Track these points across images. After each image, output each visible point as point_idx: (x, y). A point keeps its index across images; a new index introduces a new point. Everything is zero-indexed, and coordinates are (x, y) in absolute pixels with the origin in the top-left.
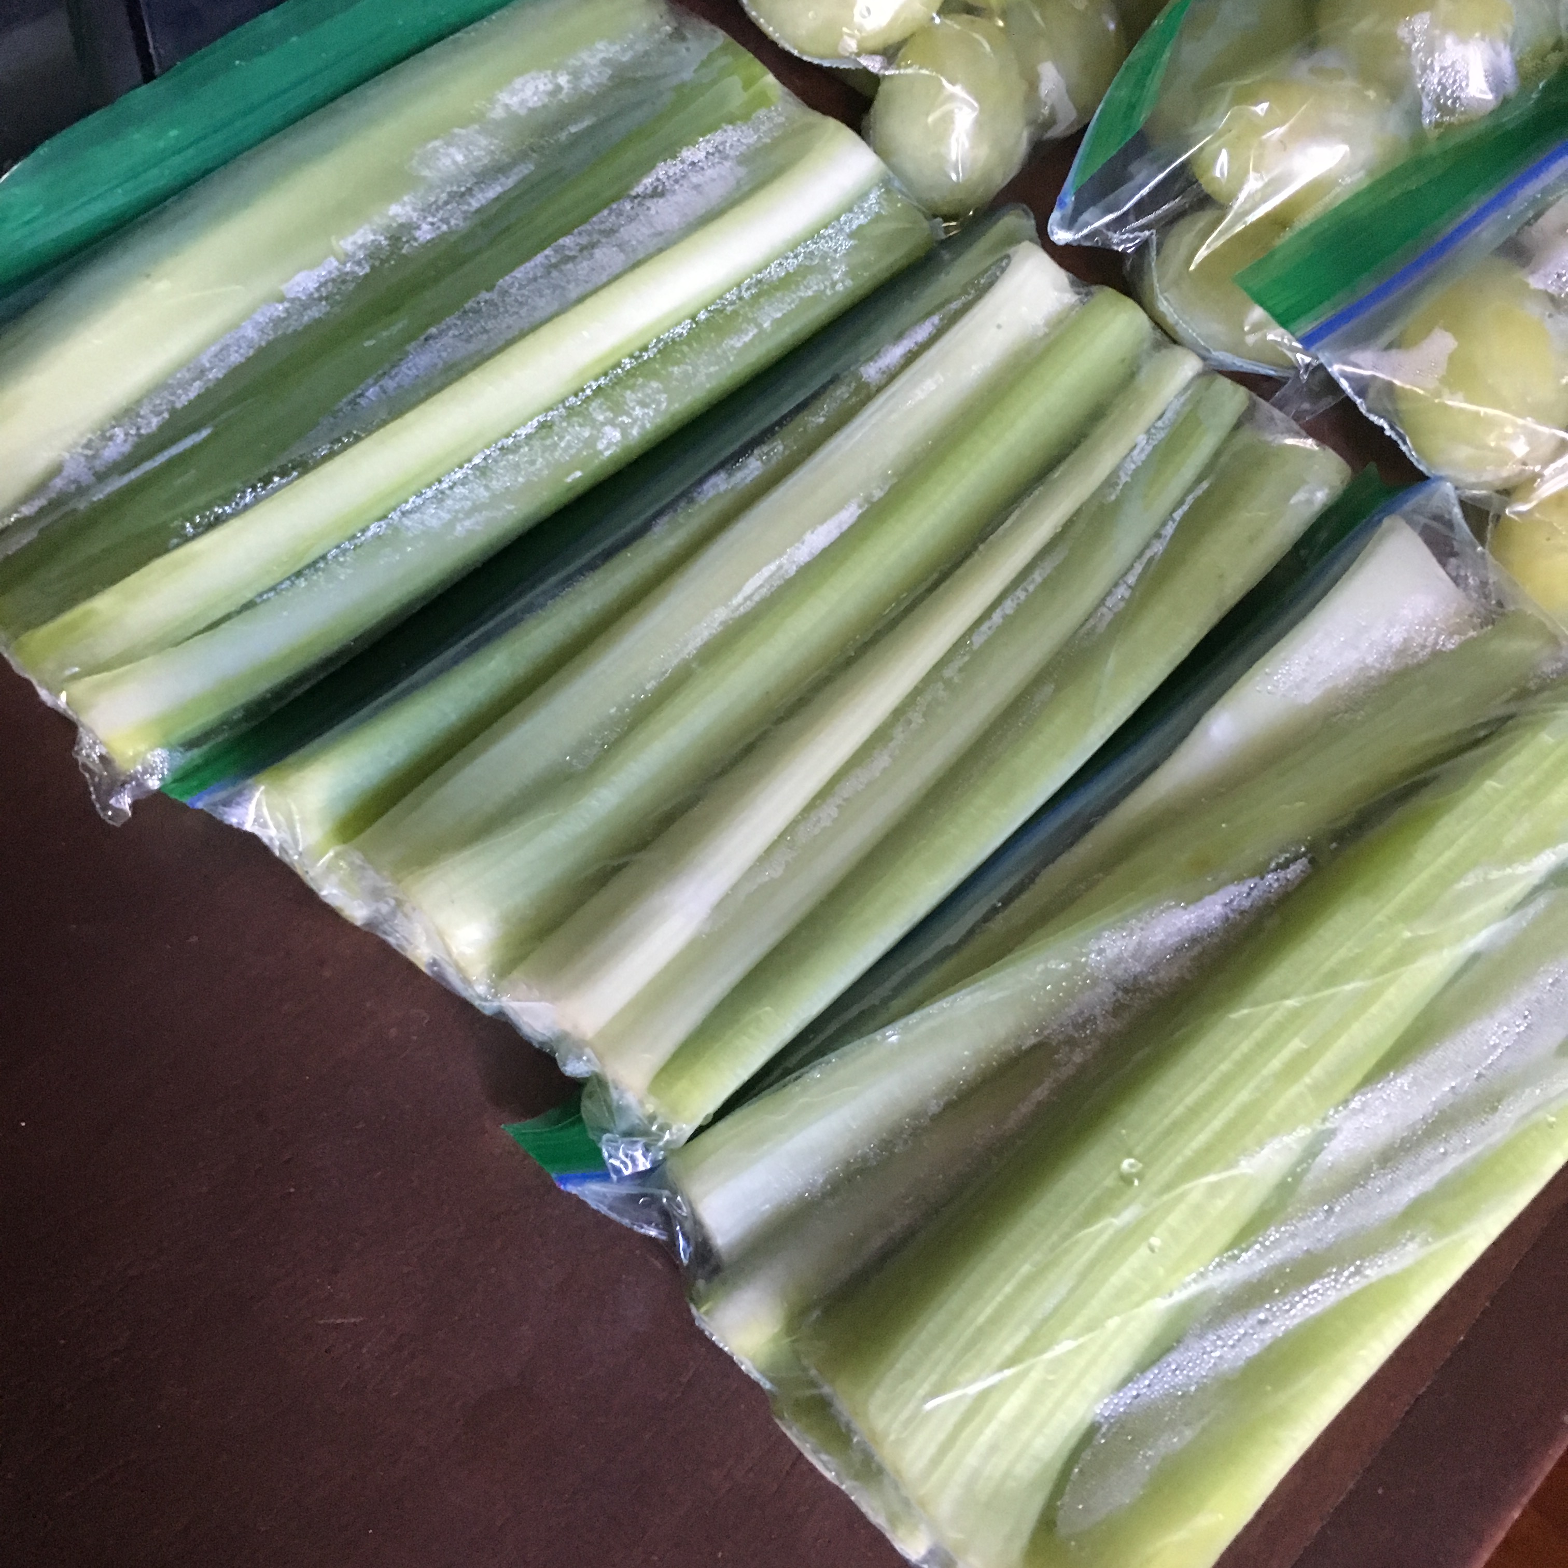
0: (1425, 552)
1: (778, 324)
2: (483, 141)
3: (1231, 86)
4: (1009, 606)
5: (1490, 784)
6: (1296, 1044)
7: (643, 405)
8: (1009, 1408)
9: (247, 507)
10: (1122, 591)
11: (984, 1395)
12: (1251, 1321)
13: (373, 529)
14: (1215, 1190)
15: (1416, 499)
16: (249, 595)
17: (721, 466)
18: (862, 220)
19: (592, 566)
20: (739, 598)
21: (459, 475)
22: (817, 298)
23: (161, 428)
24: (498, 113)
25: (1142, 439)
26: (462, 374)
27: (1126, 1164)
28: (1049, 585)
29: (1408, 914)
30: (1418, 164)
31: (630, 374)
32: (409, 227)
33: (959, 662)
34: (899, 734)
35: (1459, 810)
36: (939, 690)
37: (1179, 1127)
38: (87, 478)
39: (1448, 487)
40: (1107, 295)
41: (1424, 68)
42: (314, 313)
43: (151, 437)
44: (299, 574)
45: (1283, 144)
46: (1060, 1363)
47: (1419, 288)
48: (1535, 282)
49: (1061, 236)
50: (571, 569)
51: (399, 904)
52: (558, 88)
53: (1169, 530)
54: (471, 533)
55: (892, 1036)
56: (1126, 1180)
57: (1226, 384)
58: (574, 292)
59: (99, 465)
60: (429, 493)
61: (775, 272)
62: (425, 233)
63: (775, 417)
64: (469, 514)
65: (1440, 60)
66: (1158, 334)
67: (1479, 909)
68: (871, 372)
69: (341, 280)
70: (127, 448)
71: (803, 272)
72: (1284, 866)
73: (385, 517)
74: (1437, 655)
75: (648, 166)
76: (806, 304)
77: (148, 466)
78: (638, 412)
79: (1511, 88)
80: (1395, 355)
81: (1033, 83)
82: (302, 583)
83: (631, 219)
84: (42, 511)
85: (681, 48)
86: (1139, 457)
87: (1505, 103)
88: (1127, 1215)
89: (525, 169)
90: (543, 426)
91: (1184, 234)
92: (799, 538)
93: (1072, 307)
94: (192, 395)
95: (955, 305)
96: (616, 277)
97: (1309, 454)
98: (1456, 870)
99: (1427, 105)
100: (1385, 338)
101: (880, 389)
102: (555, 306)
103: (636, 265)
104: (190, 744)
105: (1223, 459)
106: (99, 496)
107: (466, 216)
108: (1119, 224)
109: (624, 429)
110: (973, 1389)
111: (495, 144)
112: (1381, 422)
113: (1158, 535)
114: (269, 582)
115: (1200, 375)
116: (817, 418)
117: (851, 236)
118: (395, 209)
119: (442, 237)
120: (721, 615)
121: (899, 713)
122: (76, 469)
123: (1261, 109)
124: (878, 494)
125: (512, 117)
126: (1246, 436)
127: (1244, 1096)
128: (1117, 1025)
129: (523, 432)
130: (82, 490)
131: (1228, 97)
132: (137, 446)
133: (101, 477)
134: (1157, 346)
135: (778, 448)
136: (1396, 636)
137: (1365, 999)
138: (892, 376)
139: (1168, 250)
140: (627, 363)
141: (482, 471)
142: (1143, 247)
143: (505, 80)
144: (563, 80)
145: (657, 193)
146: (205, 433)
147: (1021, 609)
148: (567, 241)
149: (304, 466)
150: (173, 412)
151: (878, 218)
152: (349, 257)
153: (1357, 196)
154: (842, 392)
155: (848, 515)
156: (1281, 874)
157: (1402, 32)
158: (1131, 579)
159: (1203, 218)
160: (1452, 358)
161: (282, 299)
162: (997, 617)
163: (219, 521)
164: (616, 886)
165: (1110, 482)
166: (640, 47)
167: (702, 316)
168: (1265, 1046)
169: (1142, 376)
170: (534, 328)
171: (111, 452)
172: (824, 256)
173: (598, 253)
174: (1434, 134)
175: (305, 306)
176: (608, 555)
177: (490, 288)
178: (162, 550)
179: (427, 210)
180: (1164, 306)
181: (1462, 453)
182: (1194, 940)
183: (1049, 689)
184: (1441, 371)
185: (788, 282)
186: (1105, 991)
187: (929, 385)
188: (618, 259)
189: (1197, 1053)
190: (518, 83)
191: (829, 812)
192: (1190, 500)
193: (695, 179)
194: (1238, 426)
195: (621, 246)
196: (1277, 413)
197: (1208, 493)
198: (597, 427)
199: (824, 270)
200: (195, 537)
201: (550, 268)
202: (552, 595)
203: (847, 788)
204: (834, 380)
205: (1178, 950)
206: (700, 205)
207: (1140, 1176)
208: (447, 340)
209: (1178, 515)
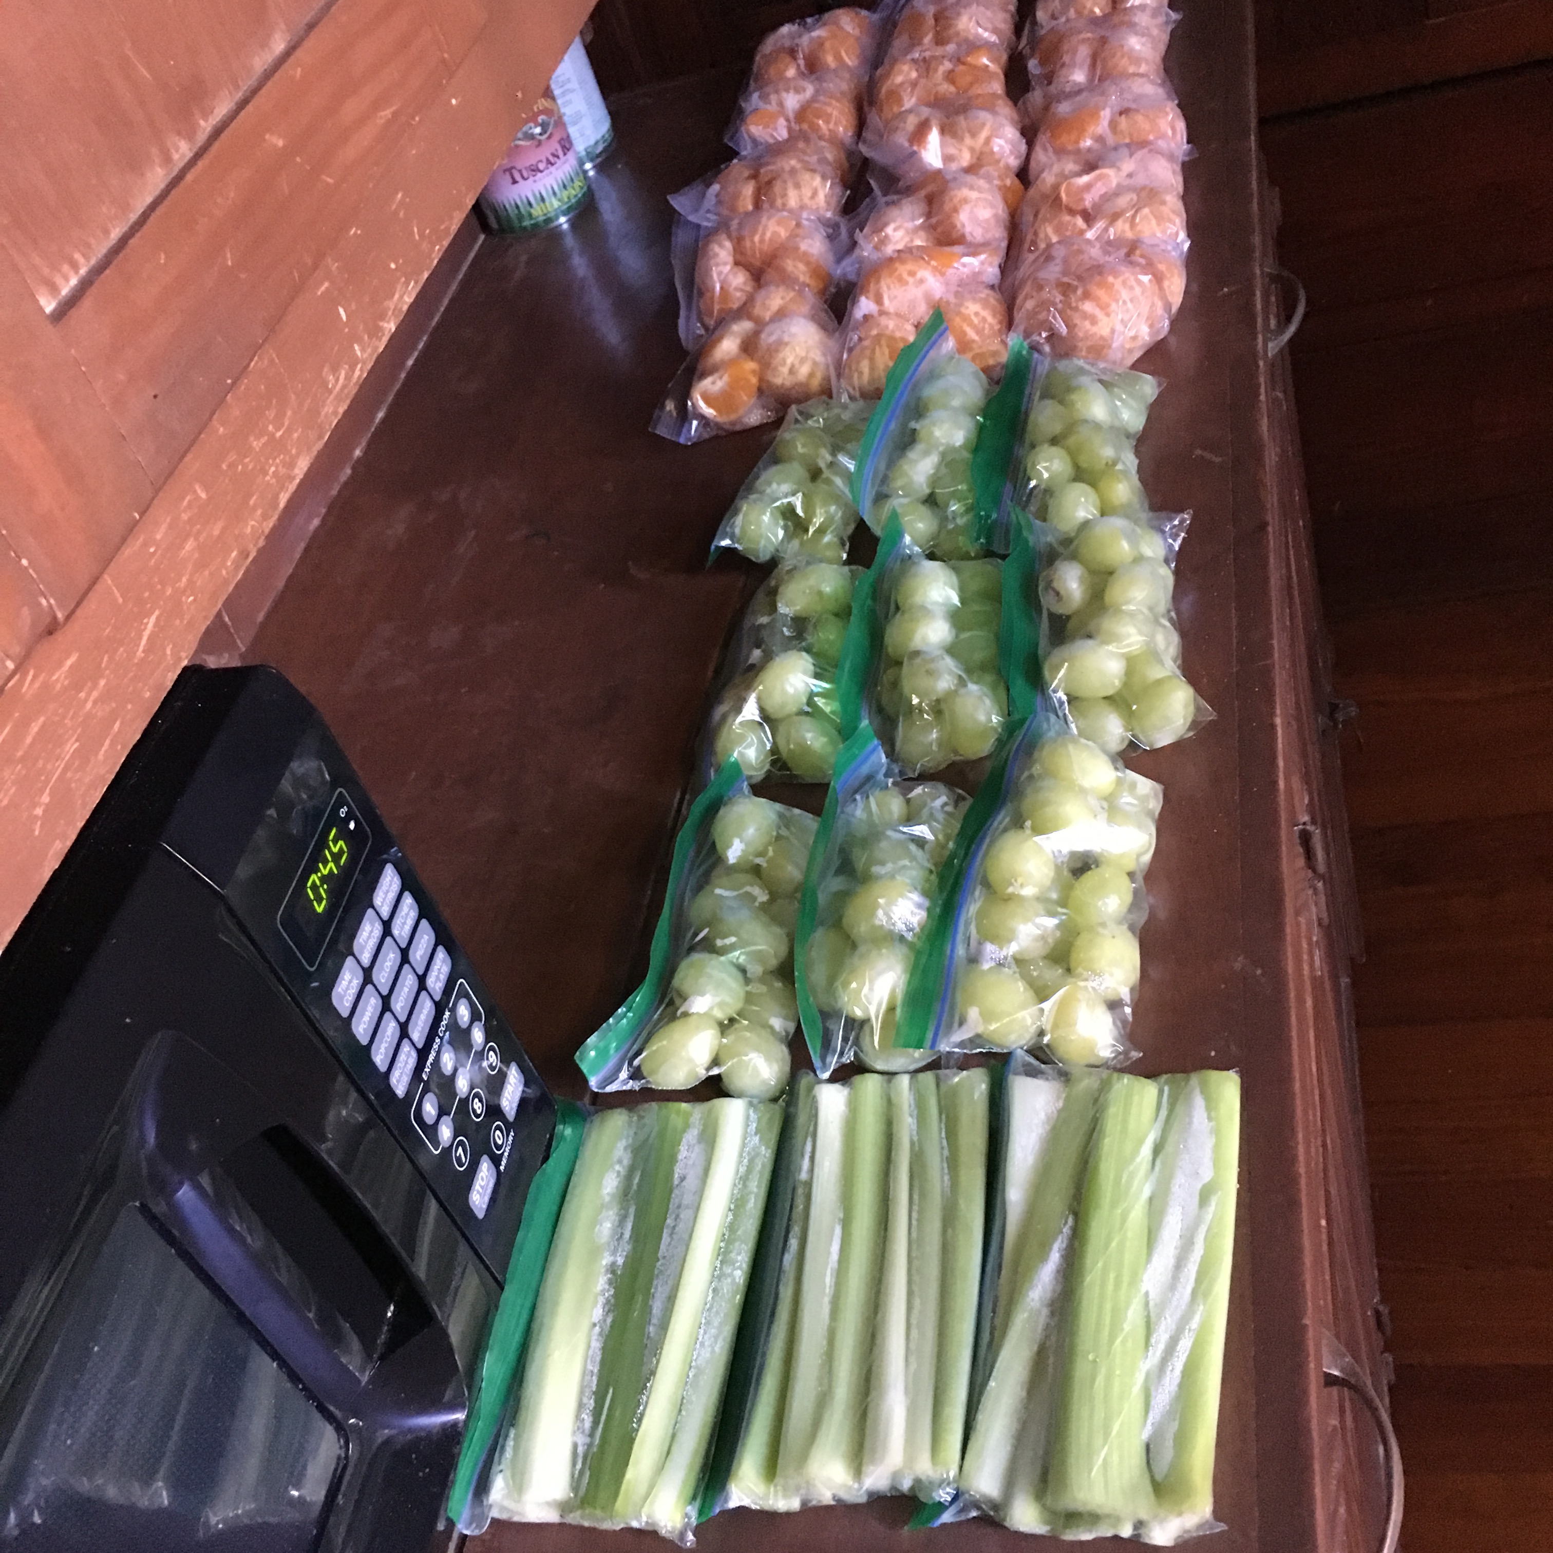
0: (1029, 1080)
1: (758, 1187)
2: (611, 1213)
3: (838, 984)
4: (915, 1215)
5: (1107, 1141)
6: (1112, 1276)
7: (739, 1254)
8: (1115, 1459)
9: (647, 1402)
10: (946, 1178)
11: (1105, 1460)
12: (1168, 1373)
13: (691, 1375)
14: (1124, 1342)
15: (1013, 1064)
16: (671, 1431)
17: (783, 1254)
18: (755, 1125)
19: (771, 1322)
20: (827, 1290)
21: (702, 1331)
22: (763, 1166)
23: (596, 1402)
24: (607, 1199)
25: (910, 1120)
26: (675, 1296)
27: (1091, 1357)
28: (923, 1196)
29: (1114, 1205)
30: (918, 953)
31: (727, 1247)
32: (613, 1264)
33: (914, 1247)
34: (915, 1288)
35: (1103, 1158)
36: (916, 1263)
37: (1098, 1330)
38: (588, 1440)
39: (1019, 1050)
40: (857, 1079)
41: (894, 924)
42: (609, 1320)
43: (595, 1408)
44: (680, 1411)
45: (871, 989)
46: (1119, 1434)
47: (954, 994)
48: (986, 966)
49: (826, 1075)
50: (765, 1330)
51: (808, 1483)
52: (619, 1172)
53: (945, 1142)
54: (722, 1348)
55: (992, 1384)
56: (1095, 1361)
57: (921, 1076)
58: (686, 1237)
59: (587, 1432)
60: (698, 1346)
61: (742, 1170)
62: (620, 1261)
63: (785, 1220)
64: (716, 1342)
65: (895, 918)
66: (886, 1077)
67: (1136, 1183)
68: (804, 1176)
69: (608, 1301)
70: (591, 1419)
71: (751, 1161)
72: (1066, 1223)
73: (690, 1367)
74: (1060, 1111)
75: (671, 1173)
76: (761, 1173)
77: (603, 1417)
78: (739, 1258)
79: (927, 903)
80: (964, 1027)
81: (771, 1028)
82: (683, 1413)
83: (682, 1195)
84: (584, 1463)
85: (646, 1120)
86: (915, 1127)
87: (929, 910)
88: (1103, 1371)
89: (632, 1210)
90: (714, 1290)
91: (865, 1042)
92: (829, 1253)
93: (850, 1094)
94: (595, 1382)
95: (811, 1129)
96: (696, 1217)
97: (968, 1076)
98: (1118, 1179)
99: (905, 934)
100: (956, 1025)
101: (812, 1178)
102: (684, 1248)
103: (698, 1209)
104: (694, 1498)
105: (943, 1103)
106: (597, 1442)
107: (628, 1243)
108: (842, 1054)
109: (740, 1268)
110: (1100, 1461)
111: (615, 1210)
112: (978, 1050)
113: (942, 1148)
114: (673, 1422)
115: (911, 1078)
116: (800, 1207)
117: (756, 1134)
118: (604, 1263)
119: (627, 1257)
120: (827, 1300)
121: (910, 1282)
122: (582, 1440)
123: (854, 985)
124: (841, 1215)
125: (613, 1196)
126: (943, 1088)
127: (1108, 1306)
128: (1056, 1319)
129: (710, 1298)
130: (590, 1446)
131: (840, 988)
132: (593, 1415)
133: (592, 1435)
134: (889, 1081)
135: (796, 1230)
136: (1042, 1116)
137: (1121, 1244)
138: (811, 1170)
139: (865, 1049)
140: (722, 1244)
141: (708, 1323)
142: (856, 1054)
143: (600, 1185)
144: (617, 1167)
145: (683, 1179)
146: (611, 1391)
147: (920, 1212)
148: (668, 1221)
149: (653, 1373)
150: (594, 1393)
151: (759, 1120)
152: (603, 1292)
153: (909, 983)
154: (800, 1191)
155: (838, 1231)
156: (1067, 1226)
157: (877, 922)
158: (946, 1171)
159: (866, 1028)
160: (981, 1014)
161: (595, 1325)
162: (914, 1222)
163: (642, 1415)
164: (870, 1415)
165: (912, 1144)
166: (632, 1133)
167: (732, 1207)
168: (1103, 1285)
169: (893, 1096)
170: (684, 1260)
171: (588, 1424)
172: (754, 1149)
173: (682, 1216)
174: (915, 940)
175: (605, 1321)
176: (773, 1314)
177: (658, 1260)
178: (632, 1441)
179: (614, 1253)
180: (879, 1066)
181: (1013, 1037)
182: (1058, 1272)
183: (950, 1231)
184: (981, 1021)
185: (749, 1170)
186: (1045, 1312)
187: (827, 1164)
188: (690, 1212)
189: (1085, 1303)
190: (604, 1182)
191: (914, 1333)
192: (943, 1126)
193: (690, 1162)
194: (938, 1085)
195: (687, 1207)
196: (947, 1071)
197: (947, 1117)
198: (731, 1275)
199: (758, 1154)
200: (639, 1426)
201: (671, 1235)
202: (767, 1341)
203: (914, 1321)
204: (794, 1189)
205: (1056, 1279)
206: (700, 1170)
207: (1097, 1357)
208: (660, 1289)
209: (943, 1135)
